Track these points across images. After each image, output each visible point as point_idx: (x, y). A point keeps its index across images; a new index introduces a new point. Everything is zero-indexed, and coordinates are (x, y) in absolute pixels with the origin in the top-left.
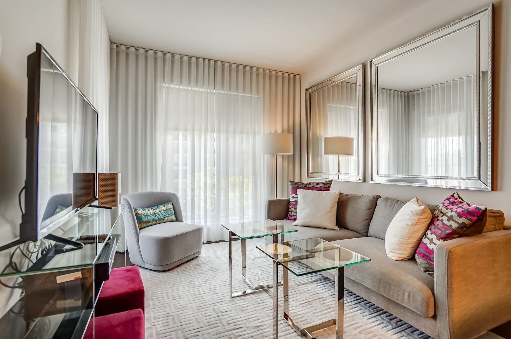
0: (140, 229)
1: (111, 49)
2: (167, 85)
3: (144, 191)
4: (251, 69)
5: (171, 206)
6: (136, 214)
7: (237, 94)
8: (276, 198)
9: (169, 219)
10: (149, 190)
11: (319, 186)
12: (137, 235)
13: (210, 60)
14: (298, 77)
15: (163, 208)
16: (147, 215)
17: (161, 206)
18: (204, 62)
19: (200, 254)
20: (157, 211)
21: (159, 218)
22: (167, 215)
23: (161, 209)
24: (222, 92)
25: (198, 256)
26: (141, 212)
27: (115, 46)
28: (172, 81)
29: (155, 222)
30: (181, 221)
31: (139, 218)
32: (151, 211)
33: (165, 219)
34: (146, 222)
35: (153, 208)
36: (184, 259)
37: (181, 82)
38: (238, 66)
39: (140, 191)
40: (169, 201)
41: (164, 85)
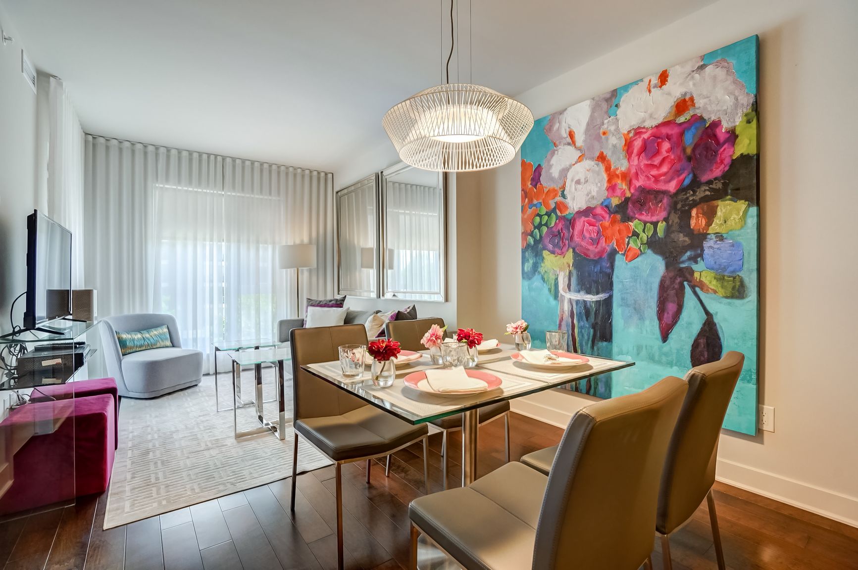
0: (124, 355)
1: (86, 142)
2: (162, 186)
3: (131, 313)
4: (270, 166)
5: (166, 330)
6: (119, 338)
7: (252, 196)
8: (298, 317)
9: (162, 344)
10: (138, 311)
11: (331, 303)
12: (120, 361)
13: (216, 156)
14: (330, 176)
15: (155, 332)
16: (133, 340)
17: (153, 330)
18: (209, 157)
19: (200, 382)
20: (147, 335)
21: (149, 343)
22: (160, 340)
23: (152, 334)
24: (233, 194)
25: (196, 385)
26: (124, 336)
27: (90, 138)
28: (167, 180)
29: (144, 348)
30: (179, 347)
31: (122, 343)
32: (139, 336)
33: (156, 344)
34: (131, 348)
35: (142, 332)
36: (177, 386)
37: (179, 182)
38: (253, 162)
39: (126, 312)
40: (165, 325)
41: (157, 185)
